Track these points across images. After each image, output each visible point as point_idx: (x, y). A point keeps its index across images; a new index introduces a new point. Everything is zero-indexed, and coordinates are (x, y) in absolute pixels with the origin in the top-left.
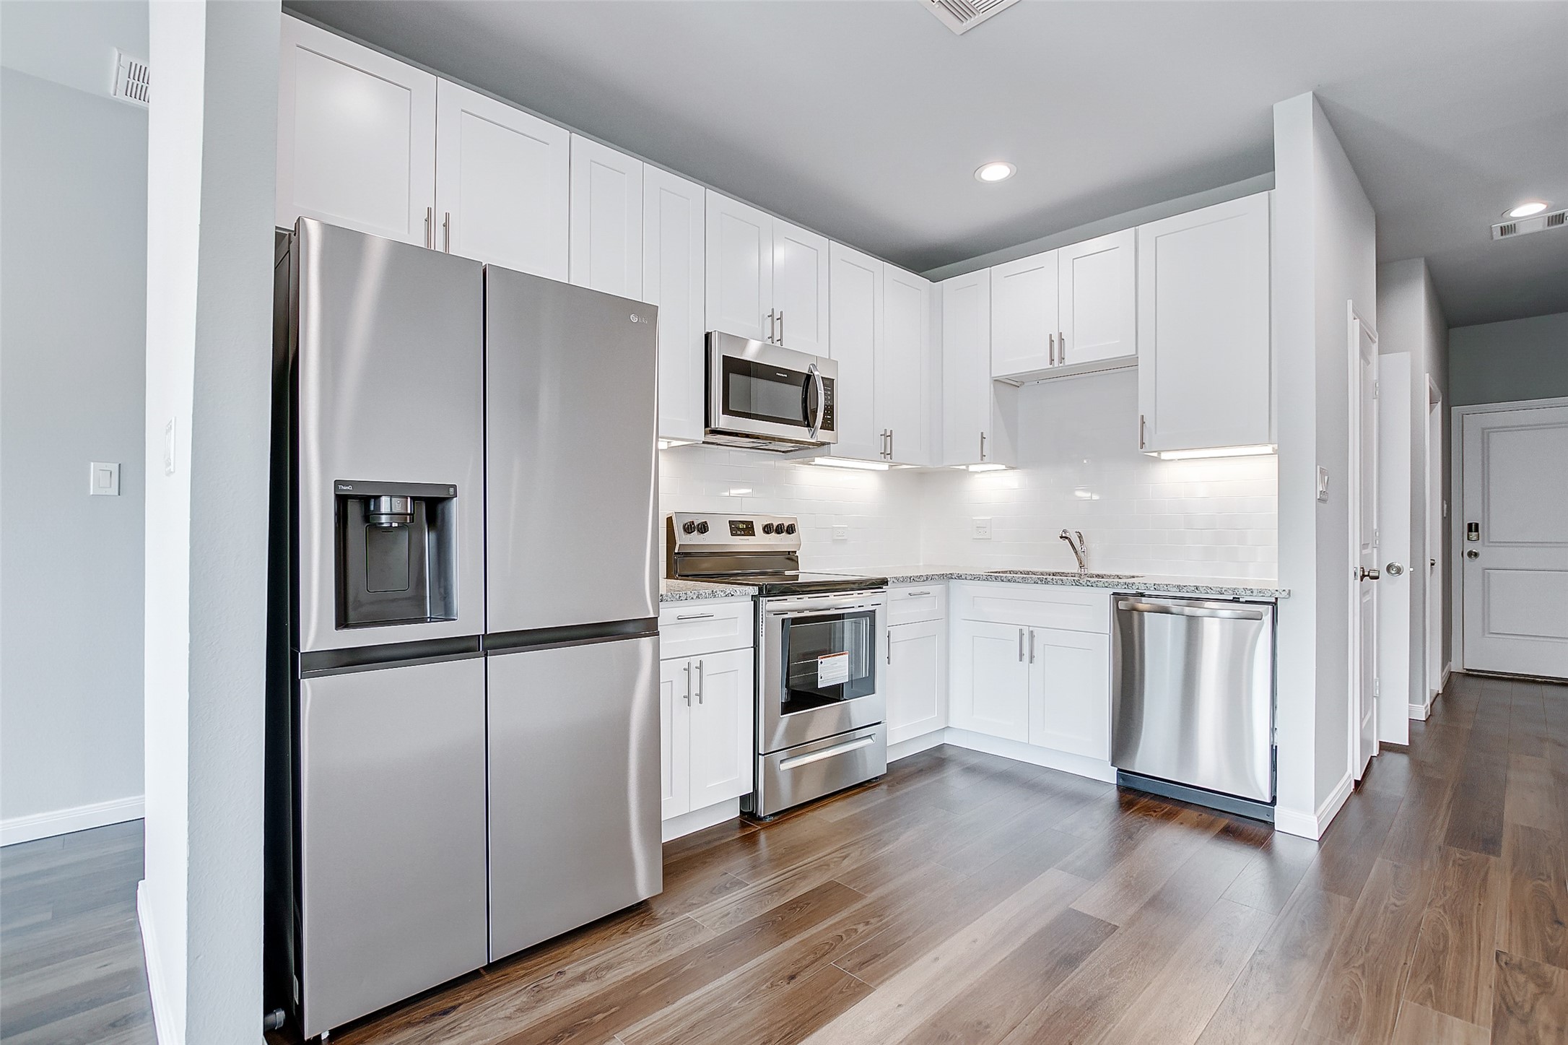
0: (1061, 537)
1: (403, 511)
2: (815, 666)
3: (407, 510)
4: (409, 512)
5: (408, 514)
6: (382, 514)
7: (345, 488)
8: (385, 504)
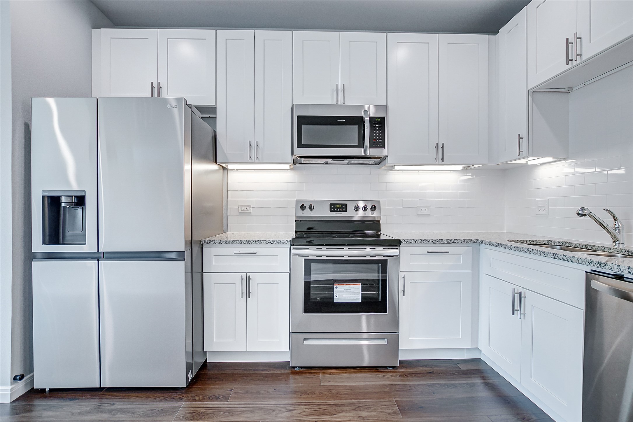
0: (578, 214)
1: (71, 202)
2: (332, 289)
3: (72, 201)
4: (73, 202)
5: (73, 203)
6: (62, 203)
7: (45, 193)
8: (63, 199)
